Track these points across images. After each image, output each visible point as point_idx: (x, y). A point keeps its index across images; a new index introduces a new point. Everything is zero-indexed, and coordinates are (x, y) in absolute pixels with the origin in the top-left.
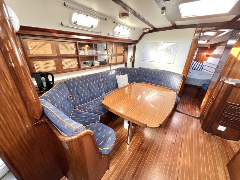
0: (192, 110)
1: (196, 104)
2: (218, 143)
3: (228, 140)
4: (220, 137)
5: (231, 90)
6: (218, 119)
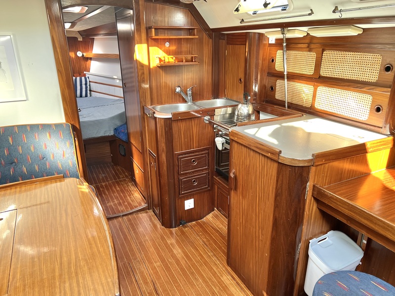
0: (125, 197)
1: (125, 180)
2: (199, 235)
3: (204, 218)
4: (194, 222)
5: (171, 128)
6: (177, 190)
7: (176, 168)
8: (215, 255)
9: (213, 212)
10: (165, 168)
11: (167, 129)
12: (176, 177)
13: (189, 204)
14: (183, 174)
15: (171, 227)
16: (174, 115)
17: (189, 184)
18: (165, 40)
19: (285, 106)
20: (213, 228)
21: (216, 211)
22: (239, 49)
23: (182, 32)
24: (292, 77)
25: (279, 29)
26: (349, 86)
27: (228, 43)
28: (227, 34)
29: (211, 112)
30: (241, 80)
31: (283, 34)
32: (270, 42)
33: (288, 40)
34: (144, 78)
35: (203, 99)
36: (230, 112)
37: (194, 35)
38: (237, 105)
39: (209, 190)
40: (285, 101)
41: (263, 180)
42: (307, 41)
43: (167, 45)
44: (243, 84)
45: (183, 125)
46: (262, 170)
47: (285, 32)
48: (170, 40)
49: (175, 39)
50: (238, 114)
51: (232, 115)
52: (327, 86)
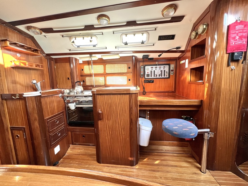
2: (71, 163)
3: (66, 154)
4: (62, 159)
6: (49, 144)
7: (47, 129)
8: (90, 165)
9: (70, 148)
11: (38, 103)
12: (47, 135)
14: (52, 131)
16: (42, 93)
20: (75, 155)
25: (88, 55)
26: (118, 75)
27: (55, 63)
28: (55, 59)
30: (69, 78)
31: (91, 58)
32: (80, 63)
39: (67, 136)
45: (48, 100)
48: (20, 53)
49: (24, 53)
52: (110, 76)
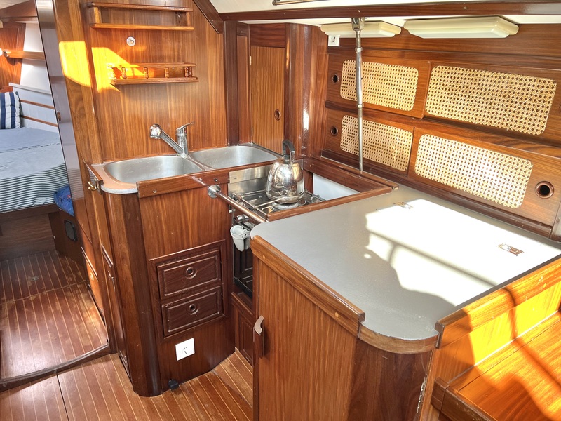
2: (203, 411)
3: (216, 369)
4: (196, 379)
5: (137, 213)
6: (159, 329)
7: (154, 289)
9: (231, 356)
10: (131, 291)
11: (129, 215)
12: (154, 306)
13: (185, 349)
14: (169, 298)
15: (150, 393)
16: (142, 186)
17: (182, 315)
18: (126, 33)
19: (358, 166)
21: (237, 353)
22: (274, 54)
23: (162, 17)
24: (372, 113)
25: (349, 20)
26: (483, 139)
27: (253, 43)
28: (251, 26)
29: (221, 178)
30: (278, 113)
31: (356, 29)
32: (330, 44)
33: (365, 41)
34: (83, 108)
35: (211, 146)
36: (259, 176)
37: (185, 24)
38: (271, 163)
39: (223, 319)
40: (358, 157)
41: (322, 359)
42: (401, 45)
43: (131, 41)
44: (282, 121)
45: (163, 207)
46: (320, 340)
47: (361, 25)
48: (135, 33)
49: (147, 31)
50: (273, 180)
51: (263, 180)
52: (440, 136)
